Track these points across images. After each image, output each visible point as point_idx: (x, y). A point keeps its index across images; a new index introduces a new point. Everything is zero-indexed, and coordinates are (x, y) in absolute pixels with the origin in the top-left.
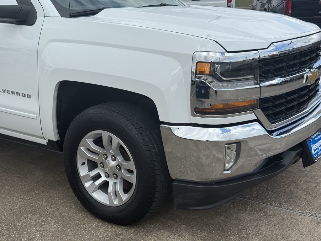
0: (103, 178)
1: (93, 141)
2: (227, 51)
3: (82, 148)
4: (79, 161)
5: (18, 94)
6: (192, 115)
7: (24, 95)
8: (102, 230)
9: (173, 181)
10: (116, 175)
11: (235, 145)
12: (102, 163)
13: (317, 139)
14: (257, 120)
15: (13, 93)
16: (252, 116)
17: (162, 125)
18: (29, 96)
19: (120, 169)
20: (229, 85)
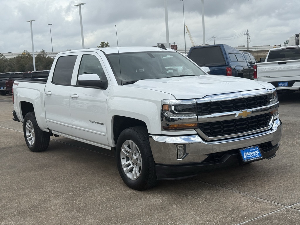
0: (132, 166)
1: (127, 146)
2: (176, 99)
3: (122, 150)
4: (122, 157)
5: (99, 123)
6: (162, 130)
7: (101, 124)
8: (127, 192)
9: (156, 164)
10: (136, 163)
11: (183, 146)
12: (131, 158)
13: (250, 150)
14: (198, 134)
15: (97, 123)
16: (194, 132)
17: (149, 135)
18: (103, 124)
19: (138, 161)
20: (175, 116)
